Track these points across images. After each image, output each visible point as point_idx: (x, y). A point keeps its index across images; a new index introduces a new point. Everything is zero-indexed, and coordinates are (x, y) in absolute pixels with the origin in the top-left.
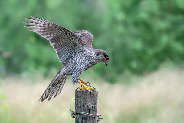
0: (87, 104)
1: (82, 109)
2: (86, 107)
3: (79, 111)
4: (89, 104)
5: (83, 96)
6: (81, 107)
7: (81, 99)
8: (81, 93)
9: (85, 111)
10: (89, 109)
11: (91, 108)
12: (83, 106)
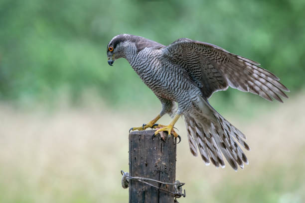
0: (155, 161)
1: (145, 171)
2: (152, 168)
3: (137, 175)
4: (159, 160)
5: (147, 144)
6: (141, 167)
7: (142, 151)
8: (143, 138)
9: (151, 175)
10: (159, 172)
11: (162, 169)
12: (146, 165)
